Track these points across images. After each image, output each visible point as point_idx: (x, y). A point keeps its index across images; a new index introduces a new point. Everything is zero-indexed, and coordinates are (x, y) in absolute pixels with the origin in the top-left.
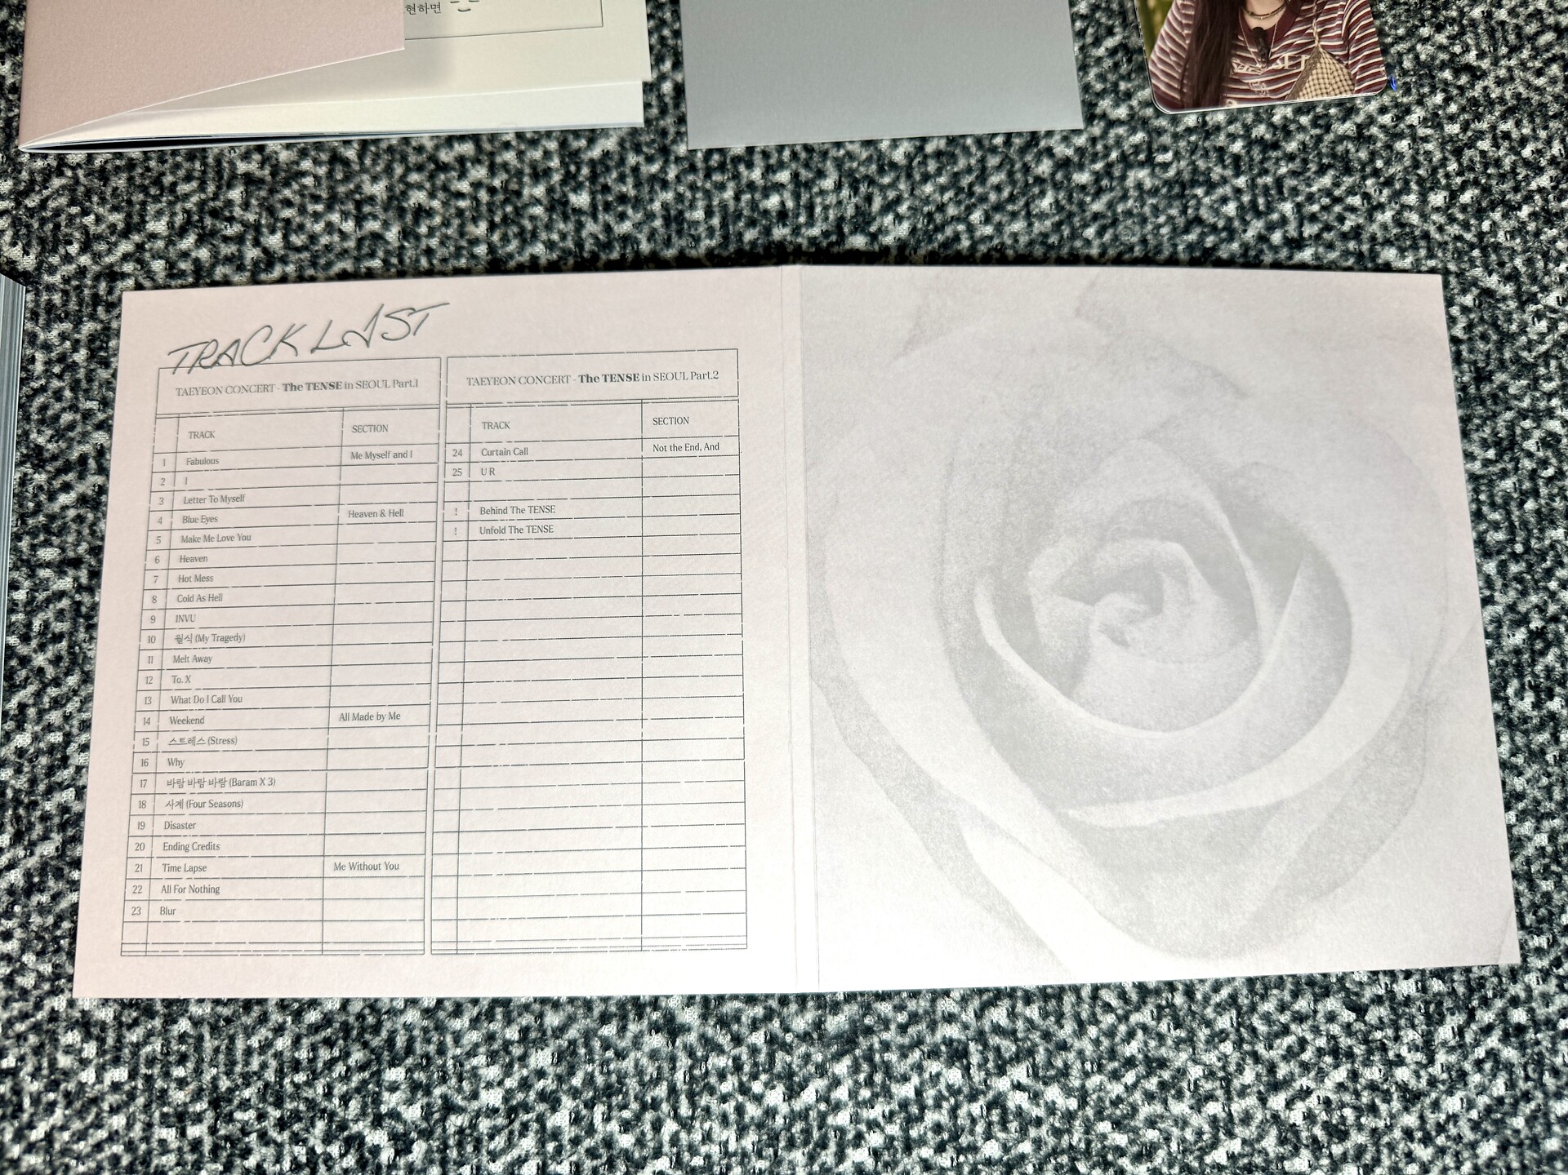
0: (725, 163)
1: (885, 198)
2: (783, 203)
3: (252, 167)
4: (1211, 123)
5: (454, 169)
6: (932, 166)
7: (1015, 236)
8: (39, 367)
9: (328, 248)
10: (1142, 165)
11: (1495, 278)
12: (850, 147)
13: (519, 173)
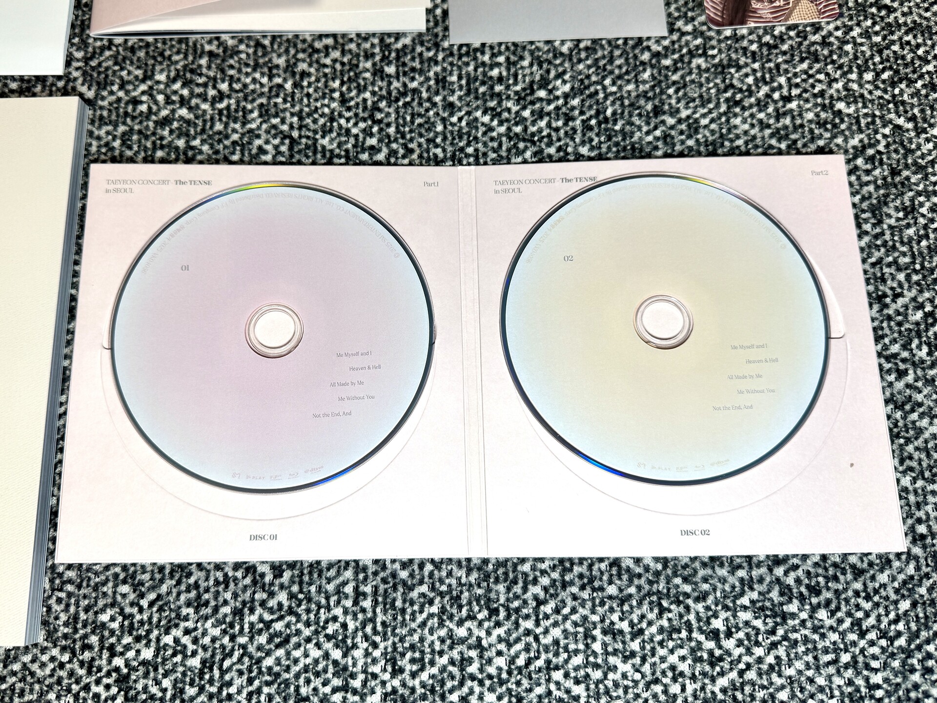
0: (469, 51)
1: (557, 71)
2: (500, 73)
3: (213, 47)
4: (739, 34)
5: (323, 52)
6: (583, 55)
7: (629, 92)
8: (94, 149)
9: (253, 91)
10: (700, 56)
11: (902, 119)
12: (538, 44)
13: (358, 55)
